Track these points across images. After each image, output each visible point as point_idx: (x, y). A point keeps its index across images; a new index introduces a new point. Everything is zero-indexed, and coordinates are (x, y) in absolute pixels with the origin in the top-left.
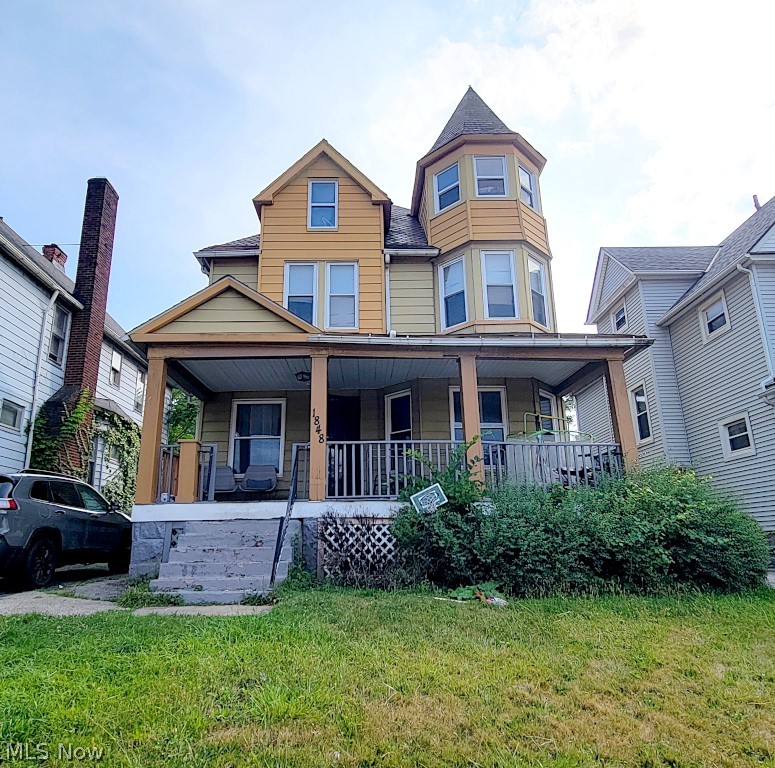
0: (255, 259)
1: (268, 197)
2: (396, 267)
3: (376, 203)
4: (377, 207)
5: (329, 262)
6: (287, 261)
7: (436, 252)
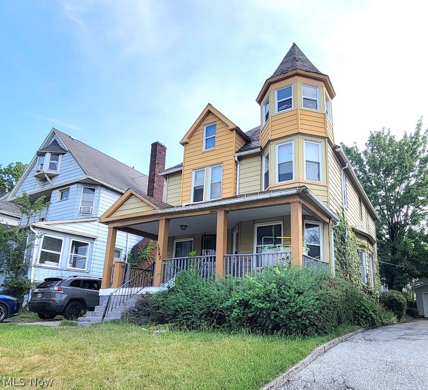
0: (181, 172)
1: (186, 140)
2: (243, 162)
3: (232, 130)
4: (232, 132)
5: (211, 166)
6: (194, 170)
7: (259, 150)
